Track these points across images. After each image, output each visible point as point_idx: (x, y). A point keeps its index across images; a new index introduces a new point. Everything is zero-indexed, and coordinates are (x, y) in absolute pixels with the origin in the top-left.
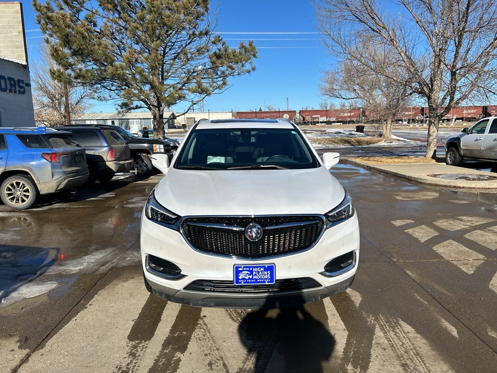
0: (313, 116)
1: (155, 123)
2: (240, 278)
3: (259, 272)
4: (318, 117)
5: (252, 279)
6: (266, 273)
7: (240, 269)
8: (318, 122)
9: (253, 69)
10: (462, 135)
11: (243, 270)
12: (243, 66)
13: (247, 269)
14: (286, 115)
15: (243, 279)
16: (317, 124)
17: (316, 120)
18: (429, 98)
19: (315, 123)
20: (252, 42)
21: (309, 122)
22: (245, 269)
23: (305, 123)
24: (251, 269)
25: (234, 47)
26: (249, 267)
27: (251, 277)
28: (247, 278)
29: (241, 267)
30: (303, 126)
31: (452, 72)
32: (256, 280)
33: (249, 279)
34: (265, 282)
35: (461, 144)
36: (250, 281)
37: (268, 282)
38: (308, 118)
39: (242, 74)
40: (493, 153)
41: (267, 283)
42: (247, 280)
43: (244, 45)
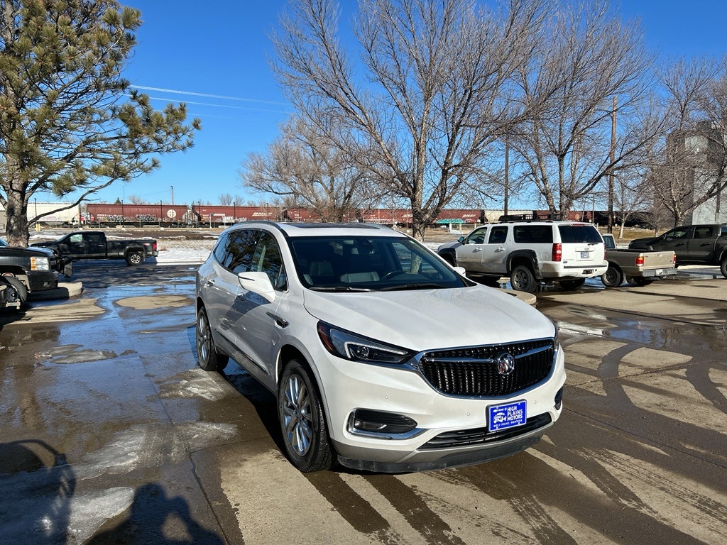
0: (216, 215)
1: (12, 221)
2: (495, 422)
3: (512, 412)
4: (221, 217)
5: (506, 421)
6: (519, 412)
7: (495, 411)
8: (223, 224)
9: (190, 145)
10: (457, 245)
11: (498, 412)
12: (177, 139)
13: (502, 410)
14: (171, 211)
15: (498, 423)
16: (220, 227)
17: (219, 221)
18: (413, 200)
19: (217, 225)
20: (185, 106)
21: (208, 223)
22: (500, 410)
23: (201, 224)
24: (506, 409)
25: (158, 109)
26: (504, 407)
27: (505, 419)
28: (501, 421)
29: (496, 408)
30: (201, 229)
31: (444, 170)
32: (510, 421)
33: (504, 422)
34: (517, 423)
35: (457, 256)
36: (504, 424)
37: (521, 423)
38: (206, 217)
39: (172, 150)
40: (495, 267)
41: (519, 425)
42: (501, 423)
43: (173, 108)
